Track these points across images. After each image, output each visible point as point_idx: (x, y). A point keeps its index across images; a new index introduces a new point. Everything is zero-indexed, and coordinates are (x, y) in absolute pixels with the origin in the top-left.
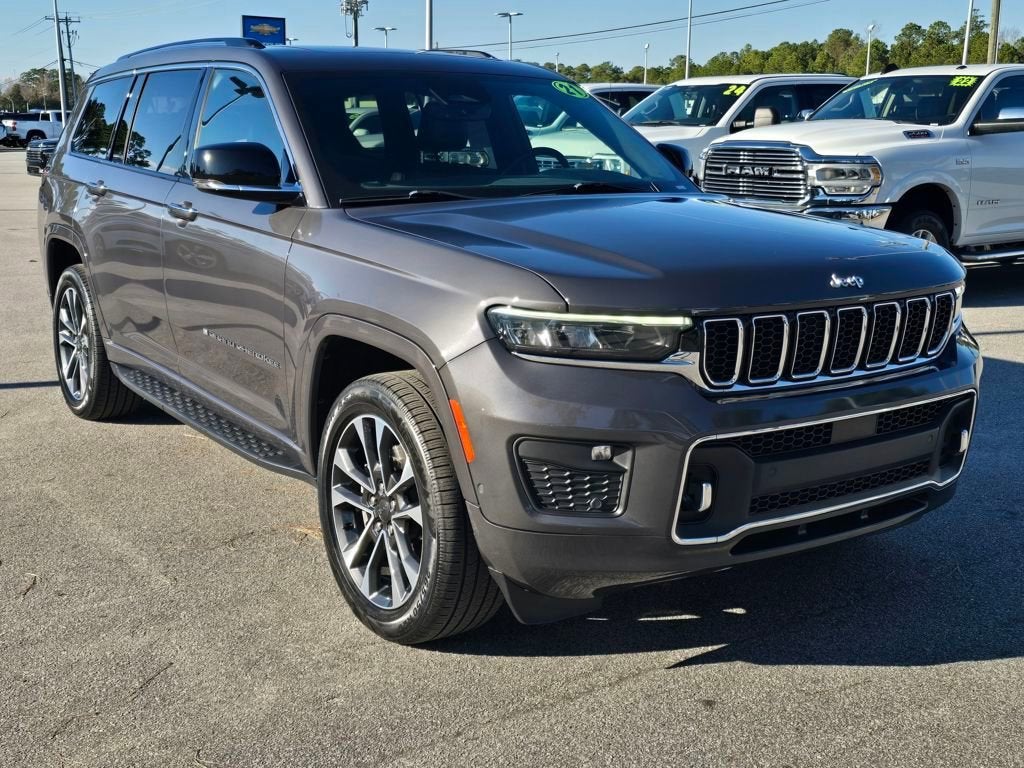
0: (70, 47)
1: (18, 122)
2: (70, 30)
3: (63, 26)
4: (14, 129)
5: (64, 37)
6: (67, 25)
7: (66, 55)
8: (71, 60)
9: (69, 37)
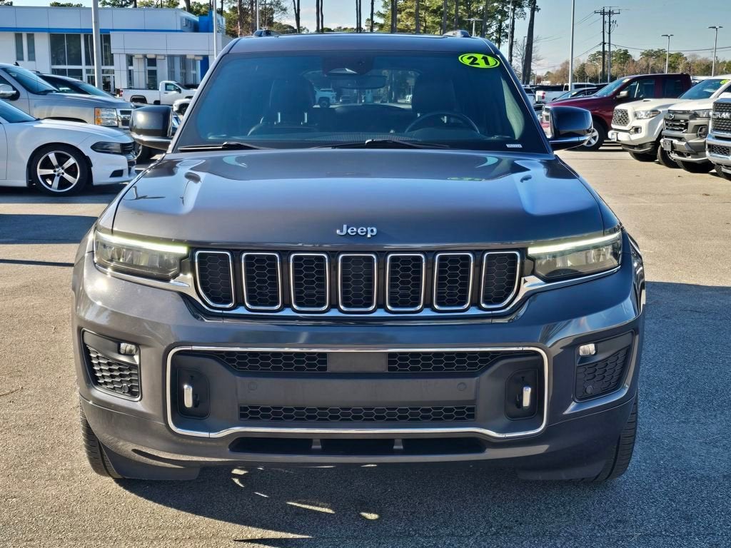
0: (609, 33)
1: (547, 92)
2: (611, 21)
3: (607, 17)
4: (543, 97)
5: (607, 25)
6: (610, 16)
7: (607, 41)
8: (609, 43)
9: (610, 25)
